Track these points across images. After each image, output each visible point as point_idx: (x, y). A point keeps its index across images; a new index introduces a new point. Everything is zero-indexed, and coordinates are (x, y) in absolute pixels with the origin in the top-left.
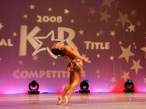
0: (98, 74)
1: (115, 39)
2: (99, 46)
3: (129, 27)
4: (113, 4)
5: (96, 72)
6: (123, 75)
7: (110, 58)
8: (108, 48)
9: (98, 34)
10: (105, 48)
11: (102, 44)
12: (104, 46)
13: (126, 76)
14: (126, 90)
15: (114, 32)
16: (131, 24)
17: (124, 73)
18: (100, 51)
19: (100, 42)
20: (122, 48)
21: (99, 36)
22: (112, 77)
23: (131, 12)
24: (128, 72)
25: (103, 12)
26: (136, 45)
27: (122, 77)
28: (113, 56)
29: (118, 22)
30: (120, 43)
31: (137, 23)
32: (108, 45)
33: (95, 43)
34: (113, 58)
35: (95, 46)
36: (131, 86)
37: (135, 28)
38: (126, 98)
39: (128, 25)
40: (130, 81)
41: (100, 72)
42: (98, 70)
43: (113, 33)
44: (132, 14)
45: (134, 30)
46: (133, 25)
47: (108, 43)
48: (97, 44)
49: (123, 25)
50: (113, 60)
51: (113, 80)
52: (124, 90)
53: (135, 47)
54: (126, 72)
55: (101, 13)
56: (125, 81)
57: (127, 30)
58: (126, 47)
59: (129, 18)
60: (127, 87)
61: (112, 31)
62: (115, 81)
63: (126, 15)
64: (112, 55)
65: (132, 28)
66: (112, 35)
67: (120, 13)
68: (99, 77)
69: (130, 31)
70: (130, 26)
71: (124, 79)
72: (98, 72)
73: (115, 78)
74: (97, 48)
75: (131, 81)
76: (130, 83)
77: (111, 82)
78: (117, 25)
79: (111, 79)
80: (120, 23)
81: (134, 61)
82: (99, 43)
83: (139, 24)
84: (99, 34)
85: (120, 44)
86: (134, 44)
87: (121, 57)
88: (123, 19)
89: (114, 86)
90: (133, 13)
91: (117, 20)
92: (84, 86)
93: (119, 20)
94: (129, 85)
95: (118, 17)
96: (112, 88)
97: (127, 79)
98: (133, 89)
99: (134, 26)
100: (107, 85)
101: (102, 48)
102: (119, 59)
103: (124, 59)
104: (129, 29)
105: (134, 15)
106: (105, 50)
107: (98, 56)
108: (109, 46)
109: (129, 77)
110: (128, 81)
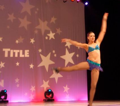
0: (17, 82)
1: (34, 46)
2: (19, 53)
3: (48, 35)
4: (32, 10)
5: (15, 81)
6: (43, 83)
7: (30, 66)
8: (28, 56)
9: (17, 42)
10: (24, 56)
11: (21, 51)
12: (24, 53)
13: (45, 86)
14: (46, 99)
15: (34, 40)
16: (51, 31)
17: (44, 81)
18: (19, 59)
19: (20, 49)
20: (42, 56)
21: (18, 43)
22: (32, 86)
23: (51, 19)
24: (47, 81)
25: (23, 18)
26: (55, 53)
27: (42, 86)
29: (38, 29)
30: (40, 51)
31: (56, 31)
32: (28, 52)
33: (15, 51)
35: (14, 53)
36: (51, 95)
37: (54, 36)
40: (50, 90)
41: (19, 81)
42: (17, 79)
43: (32, 41)
44: (51, 22)
45: (54, 38)
46: (53, 32)
47: (28, 51)
48: (16, 52)
49: (43, 32)
50: (32, 68)
51: (33, 89)
52: (44, 100)
53: (55, 55)
54: (46, 81)
55: (21, 20)
56: (45, 90)
57: (47, 38)
58: (46, 55)
59: (48, 25)
60: (47, 96)
61: (32, 39)
63: (46, 22)
64: (32, 63)
65: (51, 35)
66: (32, 43)
67: (40, 20)
68: (18, 86)
69: (50, 38)
70: (49, 33)
71: (43, 88)
72: (17, 80)
73: (34, 87)
74: (16, 56)
75: (51, 90)
76: (50, 92)
77: (31, 91)
78: (36, 32)
80: (40, 31)
82: (18, 51)
83: (59, 31)
84: (18, 41)
85: (40, 52)
86: (54, 52)
87: (40, 65)
88: (43, 26)
89: (34, 95)
90: (53, 20)
91: (36, 27)
92: (3, 95)
94: (49, 95)
95: (38, 24)
96: (32, 97)
97: (47, 88)
98: (53, 98)
99: (54, 34)
100: (26, 94)
101: (21, 55)
102: (39, 67)
103: (43, 67)
104: (49, 37)
105: (54, 22)
106: (25, 58)
107: (18, 64)
109: (49, 87)
110: (48, 90)
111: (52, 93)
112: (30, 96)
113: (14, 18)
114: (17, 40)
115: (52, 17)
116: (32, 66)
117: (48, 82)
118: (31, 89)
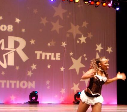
0: (48, 84)
1: (65, 50)
2: (50, 56)
3: (80, 39)
4: (64, 15)
5: (46, 83)
6: (73, 86)
7: (61, 69)
8: (59, 59)
9: (49, 45)
10: (56, 59)
11: (53, 54)
12: (55, 56)
14: (75, 102)
15: (66, 43)
17: (74, 84)
18: (50, 61)
19: (51, 52)
20: (73, 59)
21: (50, 46)
23: (83, 23)
25: (55, 22)
26: (86, 57)
28: (64, 67)
30: (71, 54)
31: (88, 35)
32: (59, 55)
33: (46, 54)
34: (64, 69)
35: (46, 56)
37: (86, 40)
39: (79, 36)
40: (80, 93)
41: (50, 83)
43: (64, 44)
44: (83, 26)
45: (85, 42)
46: (84, 37)
47: (59, 54)
48: (48, 54)
50: (63, 71)
51: (63, 91)
52: (74, 102)
53: (86, 59)
54: (76, 84)
55: (53, 24)
56: (75, 93)
57: (78, 42)
60: (76, 98)
61: (64, 42)
62: (64, 92)
63: (78, 27)
64: (62, 66)
65: (83, 39)
66: (63, 46)
67: (72, 24)
68: (49, 87)
69: (82, 42)
70: (81, 37)
71: (73, 90)
72: (48, 82)
73: (64, 89)
77: (61, 93)
78: (68, 35)
79: (61, 90)
80: (71, 34)
81: (84, 73)
82: (50, 54)
83: (90, 35)
84: (50, 44)
85: (71, 56)
86: (85, 55)
87: (71, 68)
88: (75, 30)
89: (64, 97)
90: (85, 24)
91: (68, 31)
95: (70, 28)
96: (62, 99)
97: (77, 90)
99: (86, 38)
100: (56, 96)
101: (53, 58)
102: (70, 70)
103: (74, 70)
104: (80, 41)
105: (86, 27)
106: (56, 61)
107: (49, 66)
108: (60, 57)
109: (79, 89)
112: (60, 98)
113: (47, 22)
115: (84, 21)
116: (62, 69)
117: (78, 85)
118: (61, 92)
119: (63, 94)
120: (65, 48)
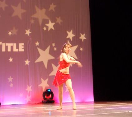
0: (10, 82)
1: (30, 39)
2: (12, 47)
3: (47, 25)
5: (8, 80)
6: (41, 82)
7: (25, 63)
8: (23, 50)
9: (10, 33)
10: (19, 50)
11: (15, 45)
12: (18, 47)
13: (44, 85)
14: (44, 101)
15: (30, 31)
16: (50, 21)
17: (42, 80)
18: (12, 54)
19: (13, 42)
20: (40, 50)
21: (11, 35)
22: (28, 86)
23: (50, 6)
26: (55, 46)
27: (40, 85)
28: (29, 60)
29: (34, 19)
30: (37, 44)
31: (56, 20)
32: (22, 46)
33: (7, 44)
34: (29, 62)
35: (7, 47)
36: (50, 96)
37: (54, 26)
38: (45, 112)
39: (45, 22)
40: (49, 90)
41: (12, 80)
42: (11, 77)
43: (28, 32)
45: (53, 28)
46: (52, 22)
47: (23, 44)
48: (9, 45)
49: (40, 22)
50: (28, 64)
51: (29, 89)
52: (42, 101)
53: (55, 49)
54: (45, 80)
56: (44, 90)
57: (45, 29)
58: (44, 49)
59: (46, 13)
60: (46, 97)
61: (27, 30)
62: (31, 90)
63: (44, 10)
64: (27, 58)
65: (51, 25)
66: (27, 35)
67: (36, 7)
68: (11, 85)
69: (49, 29)
70: (48, 23)
71: (42, 87)
72: (10, 79)
73: (31, 86)
74: (9, 50)
75: (51, 90)
76: (50, 92)
78: (32, 21)
79: (26, 88)
80: (36, 20)
81: (53, 66)
82: (11, 44)
83: (59, 20)
84: (12, 33)
85: (37, 46)
86: (54, 45)
87: (38, 61)
88: (40, 14)
89: (30, 96)
90: (52, 7)
91: (32, 16)
93: (35, 16)
94: (48, 95)
95: (35, 12)
96: (28, 99)
97: (46, 87)
98: (53, 100)
99: (54, 24)
100: (21, 95)
101: (15, 50)
102: (36, 63)
103: (41, 63)
104: (47, 27)
105: (54, 10)
106: (19, 52)
107: (11, 60)
108: (24, 47)
109: (48, 86)
110: (47, 90)
111: (51, 93)
112: (26, 97)
113: (6, 5)
114: (10, 32)
115: (51, 4)
116: (27, 62)
117: (47, 80)
118: (26, 90)
119: (29, 93)
120: (30, 37)
